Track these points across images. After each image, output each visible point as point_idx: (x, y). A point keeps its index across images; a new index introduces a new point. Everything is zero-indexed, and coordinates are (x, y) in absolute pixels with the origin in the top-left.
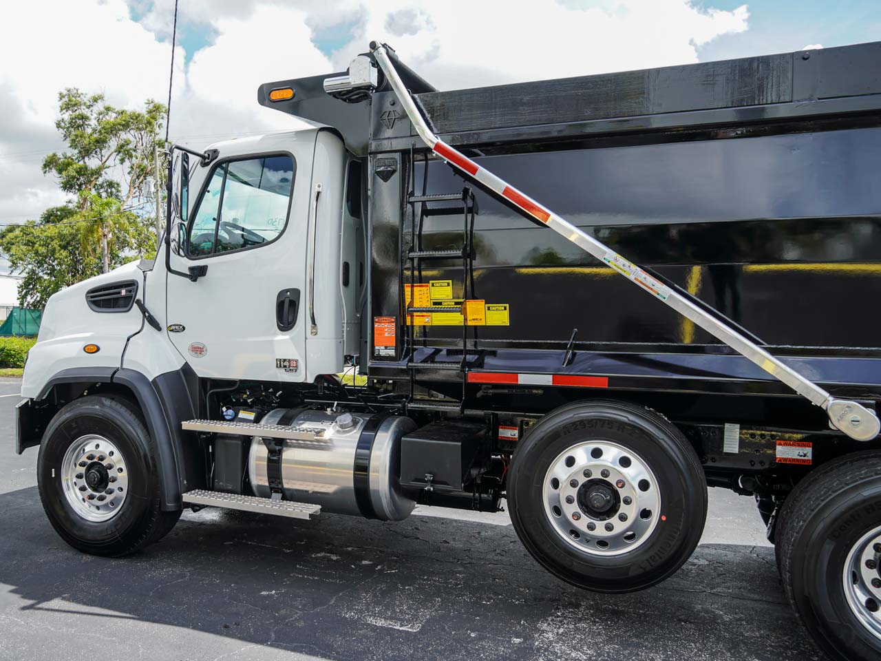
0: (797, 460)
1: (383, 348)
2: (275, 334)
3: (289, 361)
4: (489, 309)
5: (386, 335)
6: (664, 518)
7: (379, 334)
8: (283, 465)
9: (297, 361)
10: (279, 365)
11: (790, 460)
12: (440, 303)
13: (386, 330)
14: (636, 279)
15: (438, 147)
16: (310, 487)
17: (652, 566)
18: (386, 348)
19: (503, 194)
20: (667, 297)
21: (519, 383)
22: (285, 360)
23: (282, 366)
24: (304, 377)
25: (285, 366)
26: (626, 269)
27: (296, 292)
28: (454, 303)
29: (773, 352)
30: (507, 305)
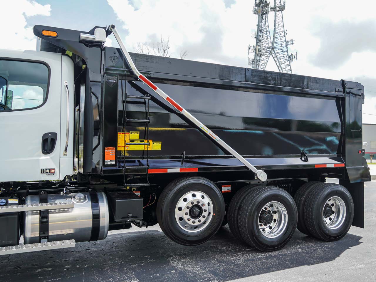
0: (227, 191)
1: (109, 161)
2: (40, 156)
3: (50, 170)
4: (154, 143)
5: (111, 155)
6: (214, 214)
7: (107, 155)
8: (49, 223)
9: (54, 169)
10: (42, 173)
11: (225, 191)
12: (134, 141)
13: (111, 153)
14: (209, 134)
15: (141, 76)
16: (65, 232)
17: (211, 231)
18: (111, 161)
19: (166, 99)
20: (218, 140)
21: (168, 172)
22: (46, 169)
23: (45, 172)
24: (58, 177)
25: (47, 173)
26: (207, 130)
27: (55, 134)
28: (139, 141)
29: (244, 157)
30: (161, 142)
